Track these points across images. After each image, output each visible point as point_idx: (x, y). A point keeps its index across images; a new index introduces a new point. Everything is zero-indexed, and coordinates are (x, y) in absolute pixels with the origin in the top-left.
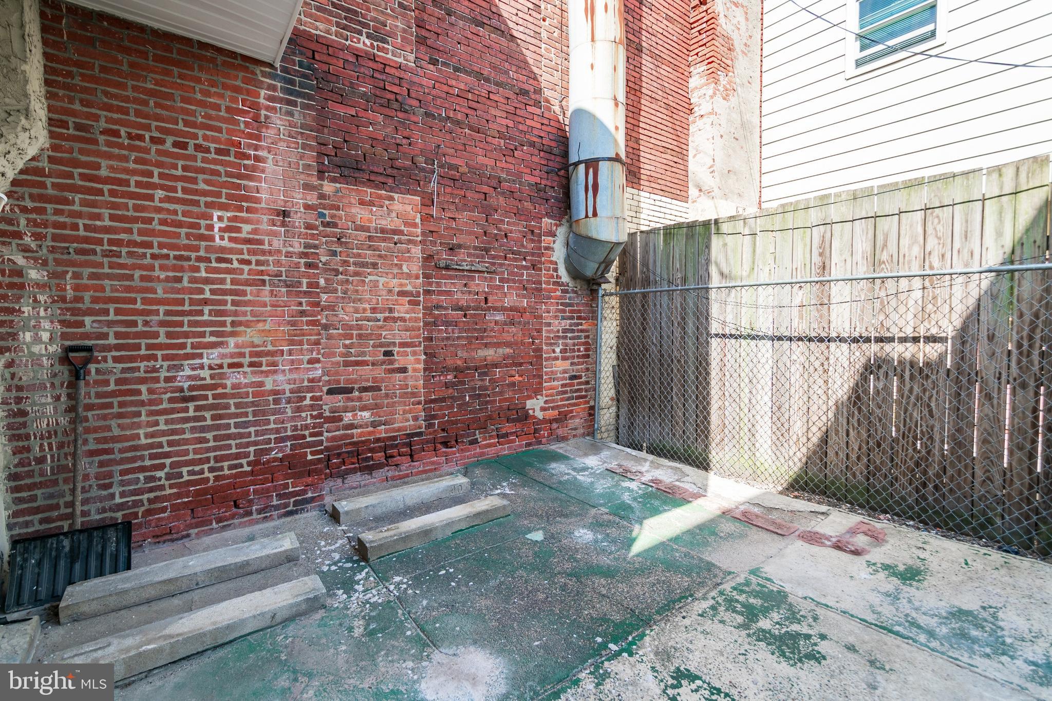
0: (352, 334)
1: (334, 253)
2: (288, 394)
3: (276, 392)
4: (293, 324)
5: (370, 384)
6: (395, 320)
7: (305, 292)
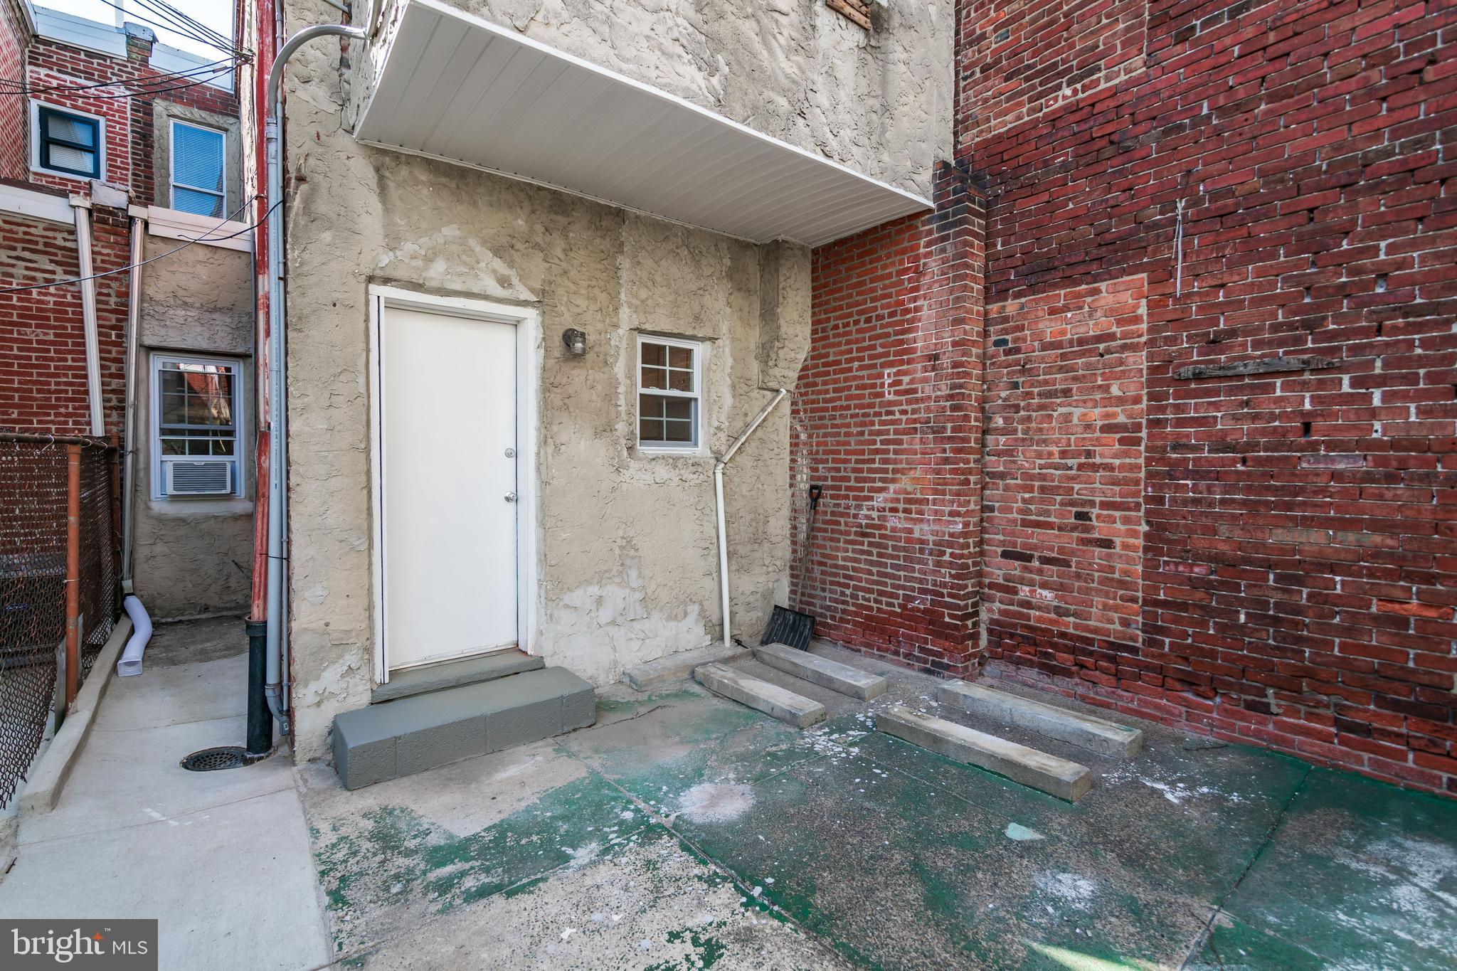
0: (1034, 486)
1: (1015, 386)
2: (931, 546)
3: (922, 542)
4: (938, 472)
5: (1055, 555)
6: (1095, 468)
7: (949, 438)
